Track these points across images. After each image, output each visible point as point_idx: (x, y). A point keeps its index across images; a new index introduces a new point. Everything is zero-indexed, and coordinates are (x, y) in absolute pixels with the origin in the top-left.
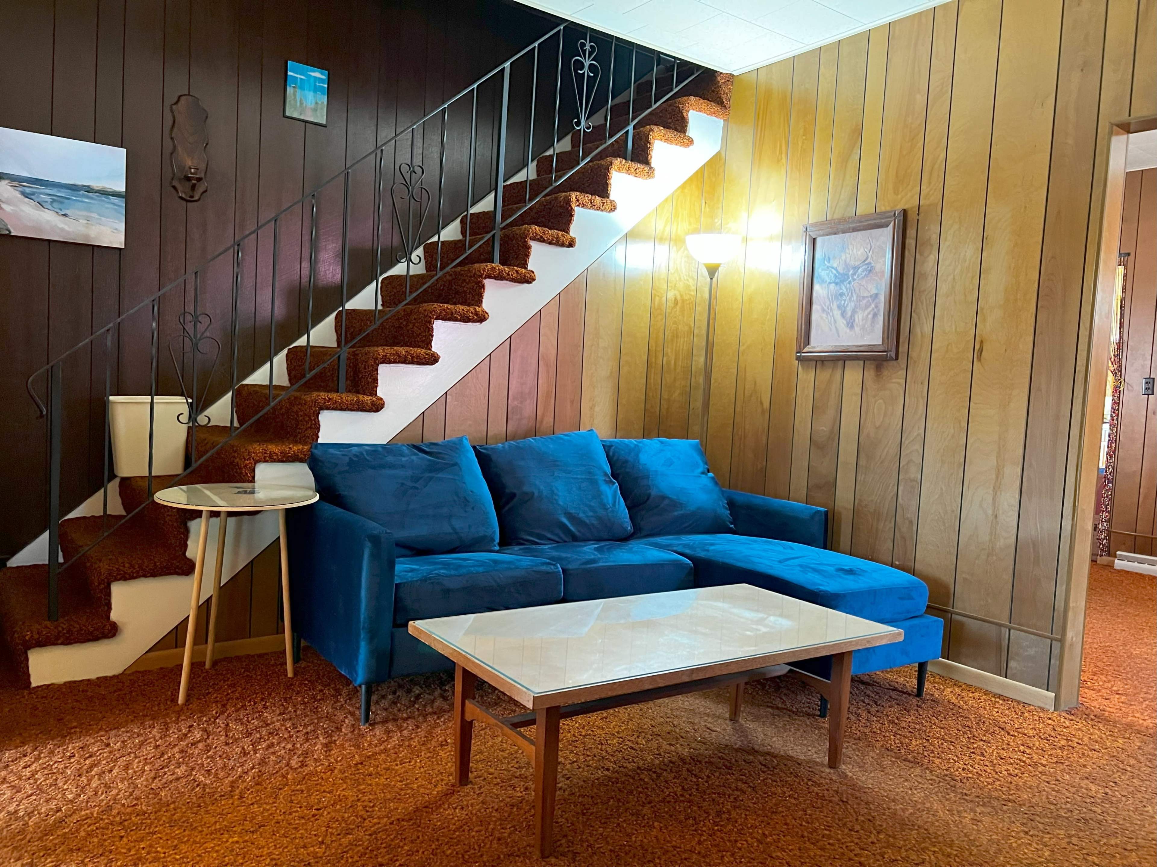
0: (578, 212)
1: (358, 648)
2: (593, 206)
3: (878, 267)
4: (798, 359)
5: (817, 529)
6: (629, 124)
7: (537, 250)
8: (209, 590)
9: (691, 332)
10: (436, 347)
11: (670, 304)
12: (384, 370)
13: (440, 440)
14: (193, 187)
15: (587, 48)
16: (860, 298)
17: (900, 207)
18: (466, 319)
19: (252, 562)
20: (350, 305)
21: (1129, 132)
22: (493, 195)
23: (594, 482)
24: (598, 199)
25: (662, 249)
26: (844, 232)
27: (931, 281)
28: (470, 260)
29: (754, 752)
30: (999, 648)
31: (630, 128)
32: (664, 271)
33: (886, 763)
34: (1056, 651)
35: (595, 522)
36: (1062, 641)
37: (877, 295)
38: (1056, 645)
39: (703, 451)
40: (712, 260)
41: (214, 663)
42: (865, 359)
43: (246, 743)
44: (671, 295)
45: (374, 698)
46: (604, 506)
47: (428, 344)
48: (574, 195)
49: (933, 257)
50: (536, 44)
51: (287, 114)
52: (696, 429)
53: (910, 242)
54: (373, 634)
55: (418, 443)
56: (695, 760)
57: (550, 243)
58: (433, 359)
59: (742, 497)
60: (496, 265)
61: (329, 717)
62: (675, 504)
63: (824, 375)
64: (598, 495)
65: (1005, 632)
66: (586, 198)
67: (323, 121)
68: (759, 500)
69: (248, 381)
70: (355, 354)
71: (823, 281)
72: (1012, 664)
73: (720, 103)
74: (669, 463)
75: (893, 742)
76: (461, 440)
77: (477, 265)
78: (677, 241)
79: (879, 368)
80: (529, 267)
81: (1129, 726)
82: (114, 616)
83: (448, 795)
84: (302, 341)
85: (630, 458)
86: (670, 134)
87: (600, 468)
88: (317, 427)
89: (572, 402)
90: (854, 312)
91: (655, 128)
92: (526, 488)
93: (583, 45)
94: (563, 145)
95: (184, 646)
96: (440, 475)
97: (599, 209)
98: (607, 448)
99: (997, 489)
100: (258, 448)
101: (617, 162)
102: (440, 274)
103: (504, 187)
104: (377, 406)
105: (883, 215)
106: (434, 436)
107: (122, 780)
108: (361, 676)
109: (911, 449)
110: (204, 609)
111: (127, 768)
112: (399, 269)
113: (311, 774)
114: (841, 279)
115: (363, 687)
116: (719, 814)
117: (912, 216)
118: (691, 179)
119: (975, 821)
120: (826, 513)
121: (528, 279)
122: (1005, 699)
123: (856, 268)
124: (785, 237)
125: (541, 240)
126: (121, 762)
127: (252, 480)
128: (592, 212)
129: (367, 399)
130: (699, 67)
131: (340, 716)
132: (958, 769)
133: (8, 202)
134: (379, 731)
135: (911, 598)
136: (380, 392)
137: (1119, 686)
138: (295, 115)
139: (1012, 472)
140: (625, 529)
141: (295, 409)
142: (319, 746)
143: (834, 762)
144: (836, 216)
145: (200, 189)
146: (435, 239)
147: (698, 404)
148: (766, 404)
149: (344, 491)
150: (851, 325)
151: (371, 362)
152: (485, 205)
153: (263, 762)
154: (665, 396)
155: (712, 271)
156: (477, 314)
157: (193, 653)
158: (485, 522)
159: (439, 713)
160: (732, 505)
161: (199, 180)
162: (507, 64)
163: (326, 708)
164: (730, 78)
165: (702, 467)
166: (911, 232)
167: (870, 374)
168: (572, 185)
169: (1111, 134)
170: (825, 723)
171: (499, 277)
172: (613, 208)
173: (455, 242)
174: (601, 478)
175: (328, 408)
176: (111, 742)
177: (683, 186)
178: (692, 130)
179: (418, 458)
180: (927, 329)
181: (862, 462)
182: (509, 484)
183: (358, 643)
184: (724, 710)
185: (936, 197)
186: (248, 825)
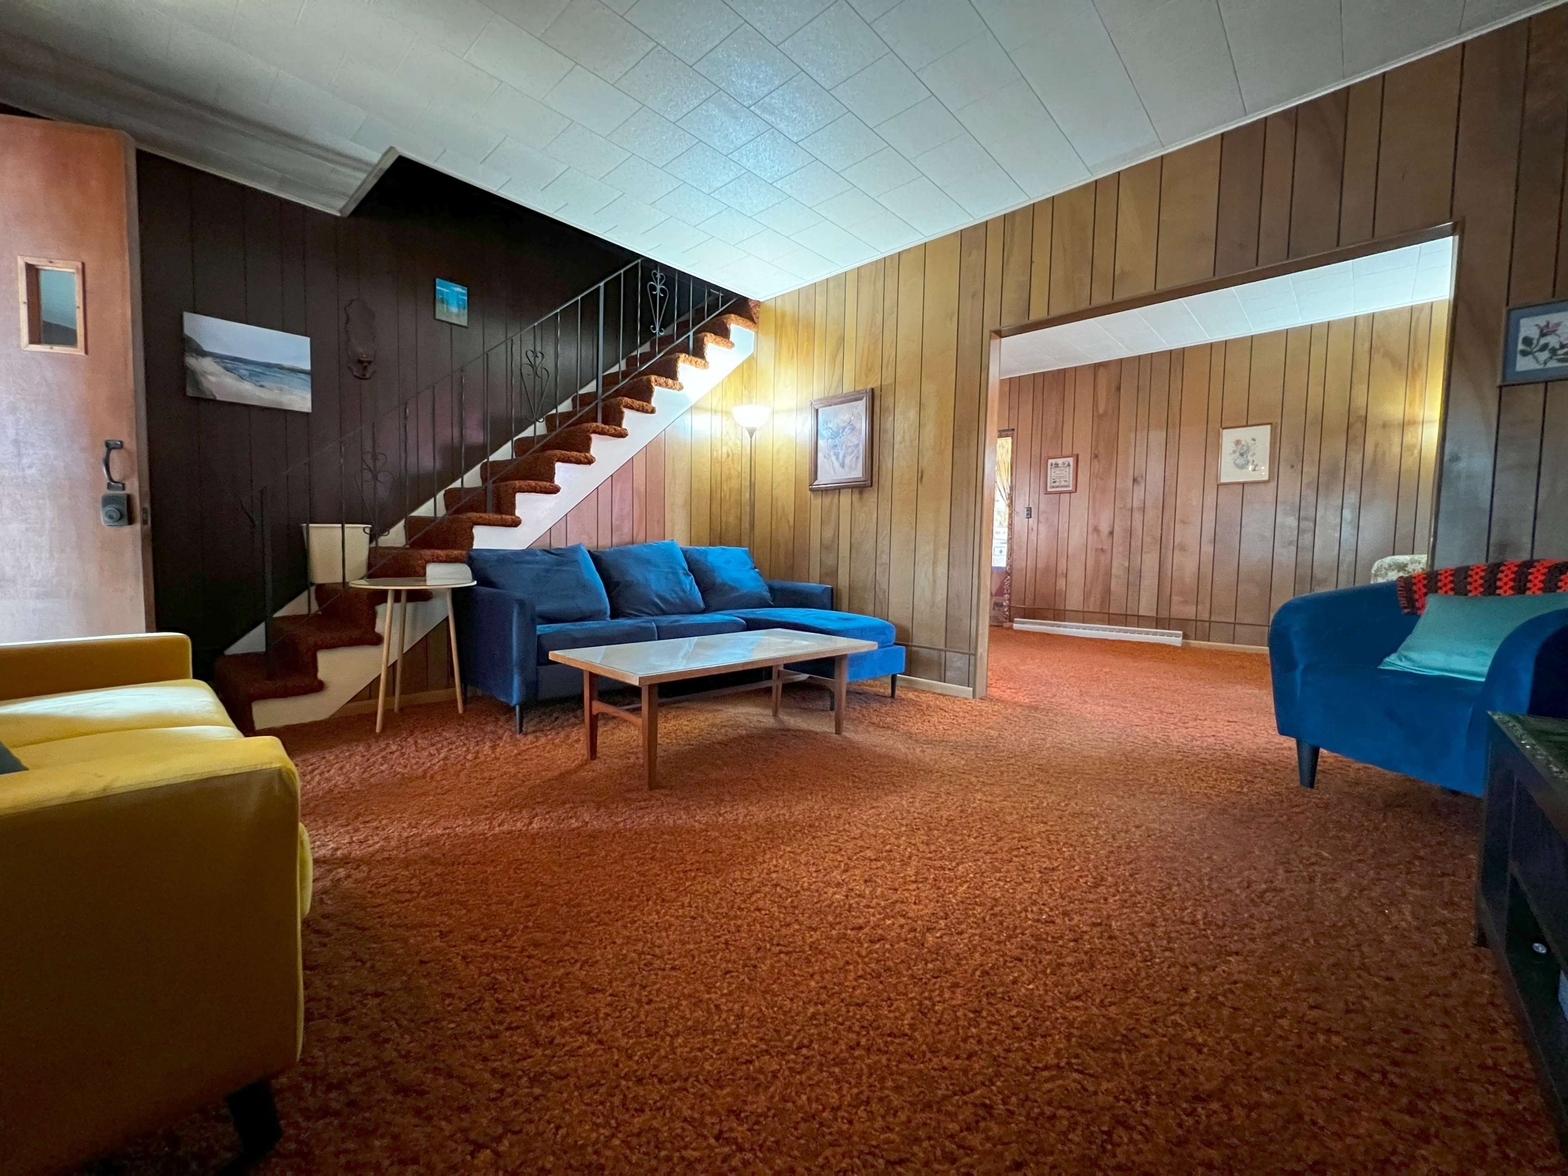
0: (657, 389)
1: (512, 680)
2: (667, 385)
3: (858, 426)
4: (811, 490)
5: (826, 600)
6: (689, 331)
7: (628, 414)
8: (395, 656)
9: (740, 475)
10: (557, 481)
11: (725, 456)
12: (519, 497)
13: (563, 546)
14: (365, 368)
15: (658, 276)
16: (847, 448)
17: (870, 386)
18: (578, 462)
19: (426, 636)
20: (492, 458)
21: (1001, 337)
22: (594, 382)
23: (675, 574)
24: (670, 381)
25: (717, 419)
26: (835, 404)
27: (890, 434)
28: (580, 421)
29: (789, 730)
30: (940, 664)
31: (691, 333)
32: (719, 435)
33: (870, 729)
34: (972, 662)
35: (678, 601)
36: (975, 655)
37: (857, 445)
38: (972, 658)
39: (751, 554)
40: (751, 425)
41: (401, 709)
42: (853, 488)
43: (432, 750)
44: (725, 450)
45: (525, 720)
46: (684, 591)
47: (551, 479)
48: (653, 378)
49: (891, 418)
50: (622, 271)
51: (438, 317)
52: (745, 539)
53: (877, 409)
54: (523, 669)
55: (548, 548)
56: (751, 736)
57: (638, 410)
58: (555, 490)
59: (777, 584)
60: (600, 424)
61: (493, 732)
62: (733, 589)
63: (827, 500)
64: (680, 583)
65: (943, 654)
66: (662, 380)
67: (465, 324)
68: (788, 584)
69: (415, 514)
70: (496, 488)
71: (824, 437)
72: (948, 674)
73: (752, 319)
74: (728, 562)
75: (875, 720)
76: (579, 545)
77: (586, 425)
78: (726, 413)
79: (861, 493)
80: (624, 426)
81: (1015, 703)
82: (321, 675)
83: (581, 766)
84: (457, 484)
85: (702, 558)
86: (718, 339)
87: (680, 565)
88: (472, 538)
89: (658, 522)
90: (844, 457)
91: (708, 334)
92: (628, 578)
93: (655, 274)
94: (646, 348)
95: (378, 697)
96: (564, 568)
97: (671, 388)
98: (685, 552)
99: (935, 563)
100: (428, 553)
101: (683, 356)
102: (558, 430)
103: (604, 377)
104: (516, 523)
105: (859, 392)
106: (559, 543)
107: (339, 775)
108: (515, 698)
109: (883, 544)
110: (392, 669)
111: (341, 768)
112: (528, 432)
113: (481, 763)
114: (835, 435)
115: (517, 708)
116: (766, 760)
117: (877, 393)
118: (735, 371)
119: (923, 751)
120: (832, 589)
121: (622, 435)
122: (944, 695)
123: (844, 428)
124: (799, 410)
125: (631, 408)
126: (337, 766)
127: (424, 574)
128: (666, 390)
129: (508, 517)
130: (737, 295)
131: (500, 732)
132: (914, 730)
133: (212, 374)
134: (530, 737)
135: (884, 634)
136: (518, 513)
137: (1011, 685)
138: (443, 318)
139: (943, 553)
140: (699, 606)
141: (454, 526)
142: (487, 747)
143: (838, 731)
144: (831, 394)
145: (371, 369)
146: (554, 411)
147: (746, 525)
148: (792, 523)
149: (494, 579)
150: (843, 465)
151: (510, 491)
152: (591, 388)
153: (446, 758)
154: (724, 519)
155: (751, 433)
156: (586, 457)
157: (385, 703)
158: (599, 599)
159: (574, 725)
160: (771, 589)
161: (370, 363)
162: (602, 284)
163: (489, 728)
164: (758, 304)
165: (750, 565)
166: (877, 403)
167: (856, 496)
168: (652, 371)
169: (990, 338)
170: (833, 714)
171: (602, 433)
172: (681, 388)
173: (568, 413)
174: (681, 572)
175: (479, 524)
176: (327, 755)
177: (729, 376)
178: (732, 338)
179: (548, 557)
180: (890, 466)
181: (854, 555)
182: (616, 576)
183: (512, 676)
184: (769, 712)
185: (890, 380)
186: (439, 791)
